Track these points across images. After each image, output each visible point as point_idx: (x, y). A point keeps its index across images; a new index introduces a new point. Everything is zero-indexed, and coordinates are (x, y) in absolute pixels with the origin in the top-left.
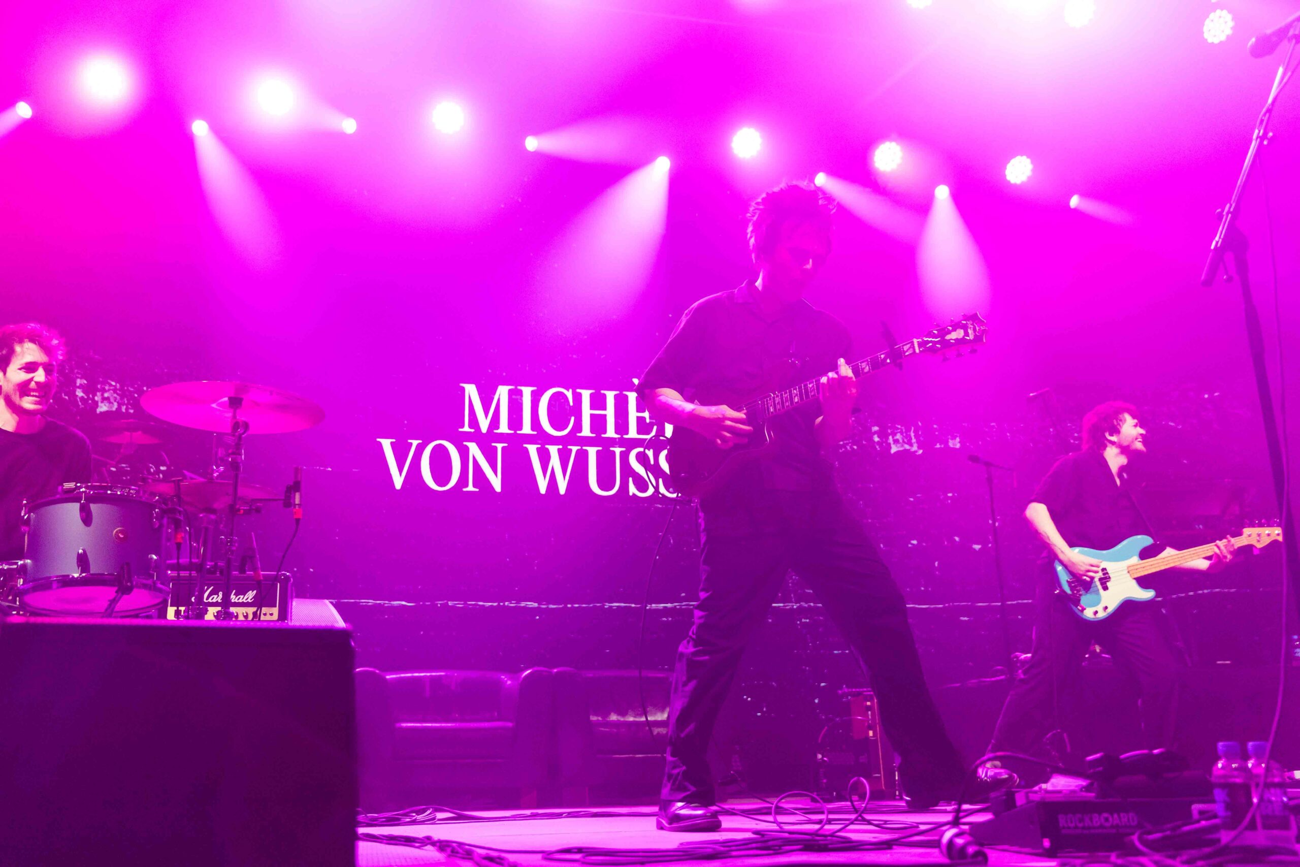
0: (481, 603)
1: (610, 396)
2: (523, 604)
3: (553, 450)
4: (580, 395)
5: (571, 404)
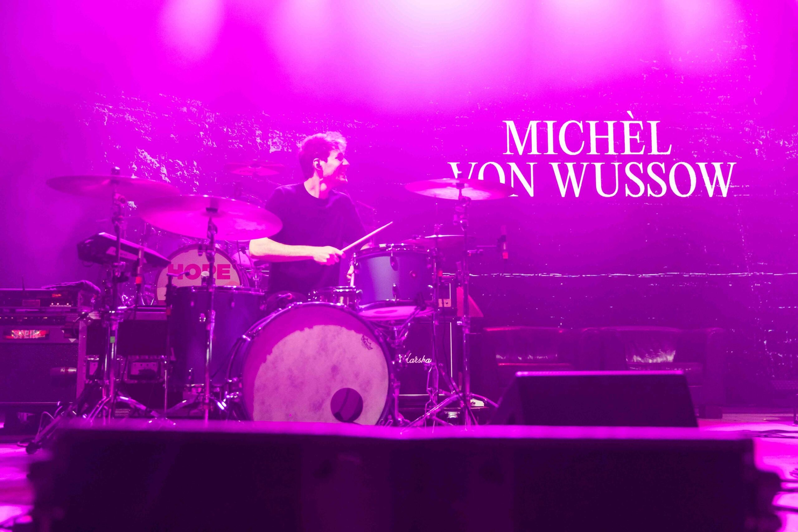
0: (523, 275)
1: (611, 124)
2: (551, 275)
3: (570, 166)
4: (589, 124)
5: (582, 132)
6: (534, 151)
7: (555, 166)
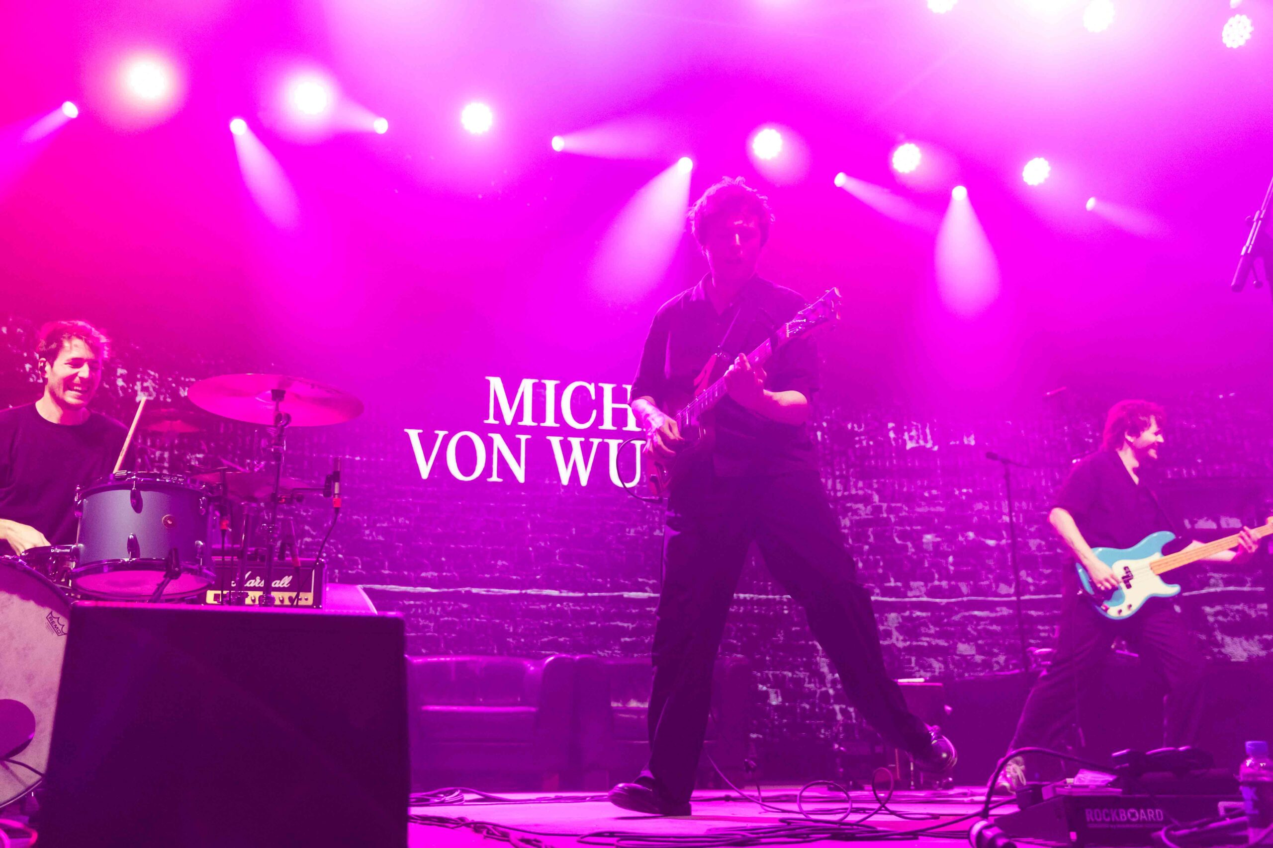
3: (576, 442)
4: (602, 389)
5: (593, 397)
6: (528, 420)
7: (555, 442)
